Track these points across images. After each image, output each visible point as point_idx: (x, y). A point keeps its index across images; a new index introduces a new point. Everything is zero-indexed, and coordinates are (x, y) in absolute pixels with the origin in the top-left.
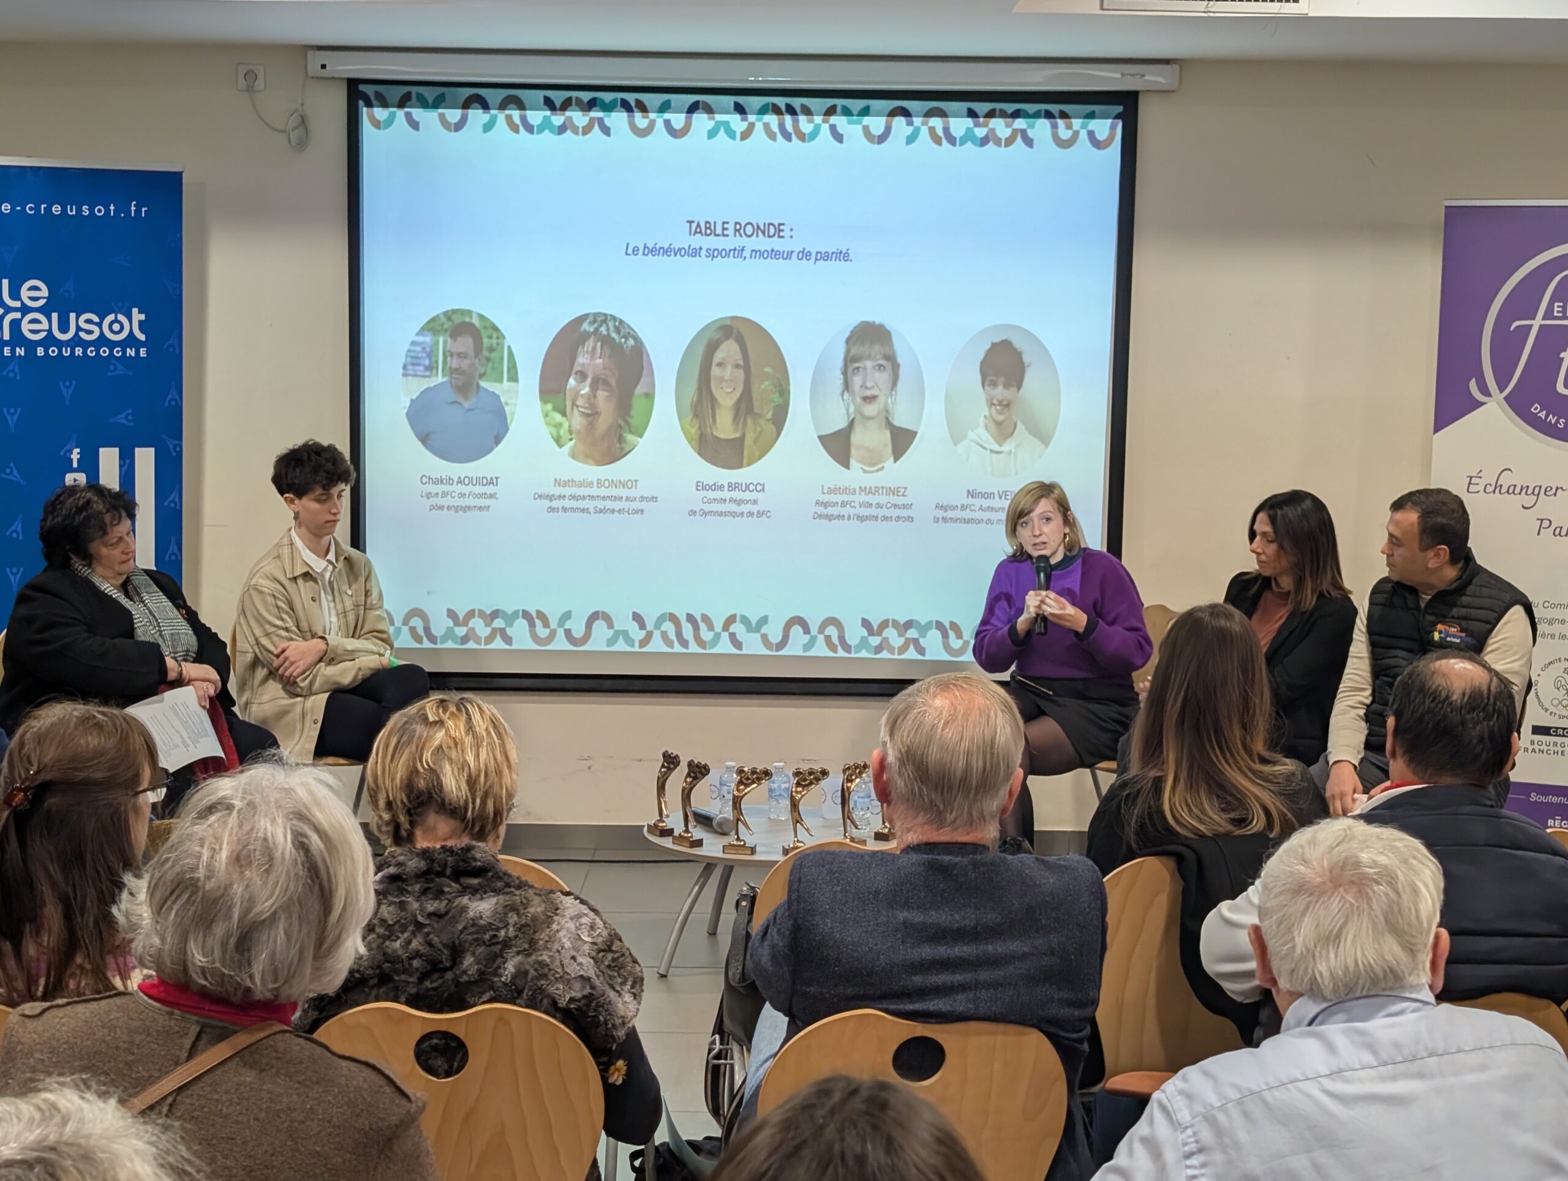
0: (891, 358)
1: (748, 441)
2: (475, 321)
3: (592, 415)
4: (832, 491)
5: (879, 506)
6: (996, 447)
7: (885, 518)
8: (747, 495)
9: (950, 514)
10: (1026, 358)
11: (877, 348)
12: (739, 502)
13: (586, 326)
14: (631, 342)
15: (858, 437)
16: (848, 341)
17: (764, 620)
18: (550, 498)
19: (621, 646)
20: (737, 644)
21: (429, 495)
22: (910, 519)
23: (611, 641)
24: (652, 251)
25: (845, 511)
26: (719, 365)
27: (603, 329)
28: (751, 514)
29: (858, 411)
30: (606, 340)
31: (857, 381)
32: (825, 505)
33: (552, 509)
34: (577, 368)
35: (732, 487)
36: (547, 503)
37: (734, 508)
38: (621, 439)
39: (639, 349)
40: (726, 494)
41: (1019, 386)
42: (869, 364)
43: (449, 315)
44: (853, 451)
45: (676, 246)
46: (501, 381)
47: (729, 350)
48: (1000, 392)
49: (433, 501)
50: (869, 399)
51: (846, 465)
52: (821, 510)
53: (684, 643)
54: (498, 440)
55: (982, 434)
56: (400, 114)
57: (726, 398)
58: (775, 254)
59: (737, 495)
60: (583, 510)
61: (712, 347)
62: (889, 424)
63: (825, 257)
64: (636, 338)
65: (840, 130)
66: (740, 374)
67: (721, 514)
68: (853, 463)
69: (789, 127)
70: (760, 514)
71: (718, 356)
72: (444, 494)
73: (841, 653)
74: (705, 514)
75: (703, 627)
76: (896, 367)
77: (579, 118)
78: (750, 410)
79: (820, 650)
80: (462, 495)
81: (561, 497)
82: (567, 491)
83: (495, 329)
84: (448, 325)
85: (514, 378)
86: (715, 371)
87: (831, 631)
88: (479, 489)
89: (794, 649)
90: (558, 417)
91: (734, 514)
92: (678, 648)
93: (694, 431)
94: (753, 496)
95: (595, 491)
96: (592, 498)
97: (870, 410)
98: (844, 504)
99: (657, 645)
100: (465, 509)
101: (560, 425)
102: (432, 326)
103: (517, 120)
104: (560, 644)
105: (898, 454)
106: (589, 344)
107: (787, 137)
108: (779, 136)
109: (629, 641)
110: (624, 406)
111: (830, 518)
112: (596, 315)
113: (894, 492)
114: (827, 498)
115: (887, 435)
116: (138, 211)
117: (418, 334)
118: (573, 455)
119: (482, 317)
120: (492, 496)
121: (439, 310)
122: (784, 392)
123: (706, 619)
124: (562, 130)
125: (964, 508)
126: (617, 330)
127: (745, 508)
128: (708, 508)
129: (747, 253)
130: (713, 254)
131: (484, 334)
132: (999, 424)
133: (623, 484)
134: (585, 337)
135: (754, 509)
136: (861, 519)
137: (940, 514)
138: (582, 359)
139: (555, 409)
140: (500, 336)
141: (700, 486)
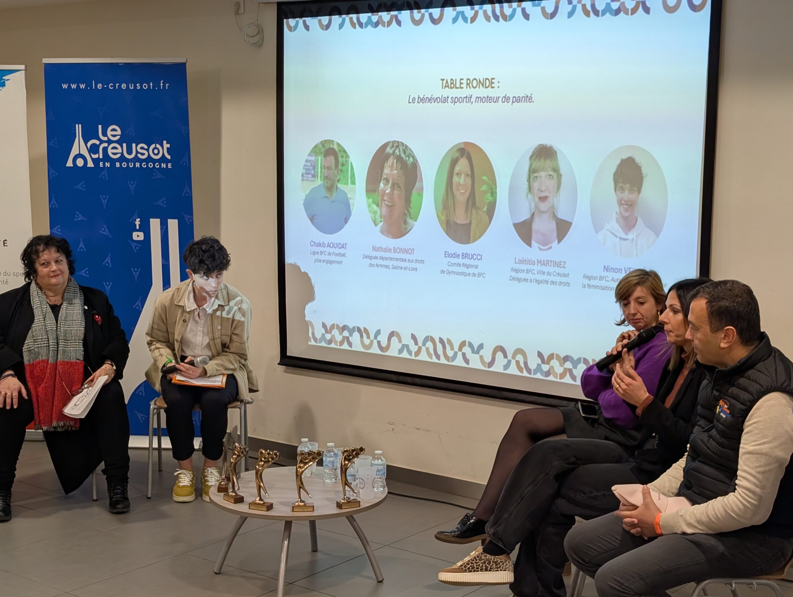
0: (556, 170)
1: (473, 227)
2: (335, 147)
3: (391, 207)
4: (521, 262)
5: (549, 274)
6: (623, 236)
7: (553, 283)
8: (472, 262)
9: (592, 282)
10: (644, 170)
11: (548, 163)
12: (468, 266)
13: (389, 150)
14: (411, 159)
15: (537, 226)
16: (531, 158)
17: (481, 346)
18: (371, 258)
19: (405, 355)
20: (467, 361)
21: (314, 253)
22: (568, 284)
23: (401, 351)
24: (422, 100)
25: (529, 276)
26: (458, 174)
27: (397, 151)
28: (474, 275)
29: (536, 207)
30: (399, 158)
31: (536, 185)
32: (517, 271)
33: (371, 265)
34: (384, 176)
35: (465, 256)
36: (368, 261)
37: (464, 270)
38: (405, 222)
39: (415, 165)
40: (461, 261)
41: (639, 191)
42: (543, 174)
43: (323, 143)
44: (534, 236)
45: (435, 96)
46: (347, 184)
47: (462, 165)
48: (626, 195)
49: (316, 257)
50: (543, 199)
51: (530, 245)
52: (514, 274)
53: (438, 357)
54: (346, 220)
55: (613, 225)
56: (301, 21)
57: (461, 196)
58: (489, 99)
59: (467, 261)
60: (387, 267)
61: (454, 163)
62: (555, 216)
63: (518, 100)
64: (414, 157)
65: (528, 11)
66: (469, 181)
67: (458, 274)
68: (533, 243)
69: (498, 12)
70: (480, 275)
71: (457, 169)
72: (322, 253)
73: (525, 374)
74: (449, 273)
75: (448, 347)
76: (559, 176)
77: (385, 16)
78: (474, 204)
79: (513, 370)
80: (330, 254)
81: (376, 258)
82: (379, 254)
83: (345, 152)
84: (323, 150)
85: (353, 183)
86: (455, 179)
87: (520, 357)
88: (337, 251)
89: (498, 367)
90: (375, 207)
91: (464, 274)
92: (434, 360)
93: (443, 218)
94: (475, 262)
95: (392, 255)
96: (391, 259)
97: (544, 206)
98: (528, 271)
99: (423, 357)
100: (331, 262)
101: (376, 212)
102: (315, 151)
103: (355, 20)
104: (375, 350)
105: (560, 237)
106: (391, 160)
107: (497, 18)
108: (492, 19)
109: (410, 352)
110: (408, 200)
111: (519, 280)
112: (394, 142)
113: (558, 264)
114: (518, 266)
115: (553, 225)
116: (164, 86)
117: (309, 155)
118: (382, 232)
119: (338, 144)
120: (344, 255)
121: (318, 141)
122: (493, 193)
123: (449, 341)
124: (376, 25)
125: (601, 278)
126: (405, 152)
127: (471, 271)
128: (451, 269)
129: (473, 99)
130: (455, 100)
131: (339, 156)
132: (625, 219)
133: (406, 251)
134: (387, 157)
135: (476, 271)
136: (538, 282)
137: (586, 282)
138: (387, 171)
139: (374, 202)
140: (348, 156)
141: (448, 255)
